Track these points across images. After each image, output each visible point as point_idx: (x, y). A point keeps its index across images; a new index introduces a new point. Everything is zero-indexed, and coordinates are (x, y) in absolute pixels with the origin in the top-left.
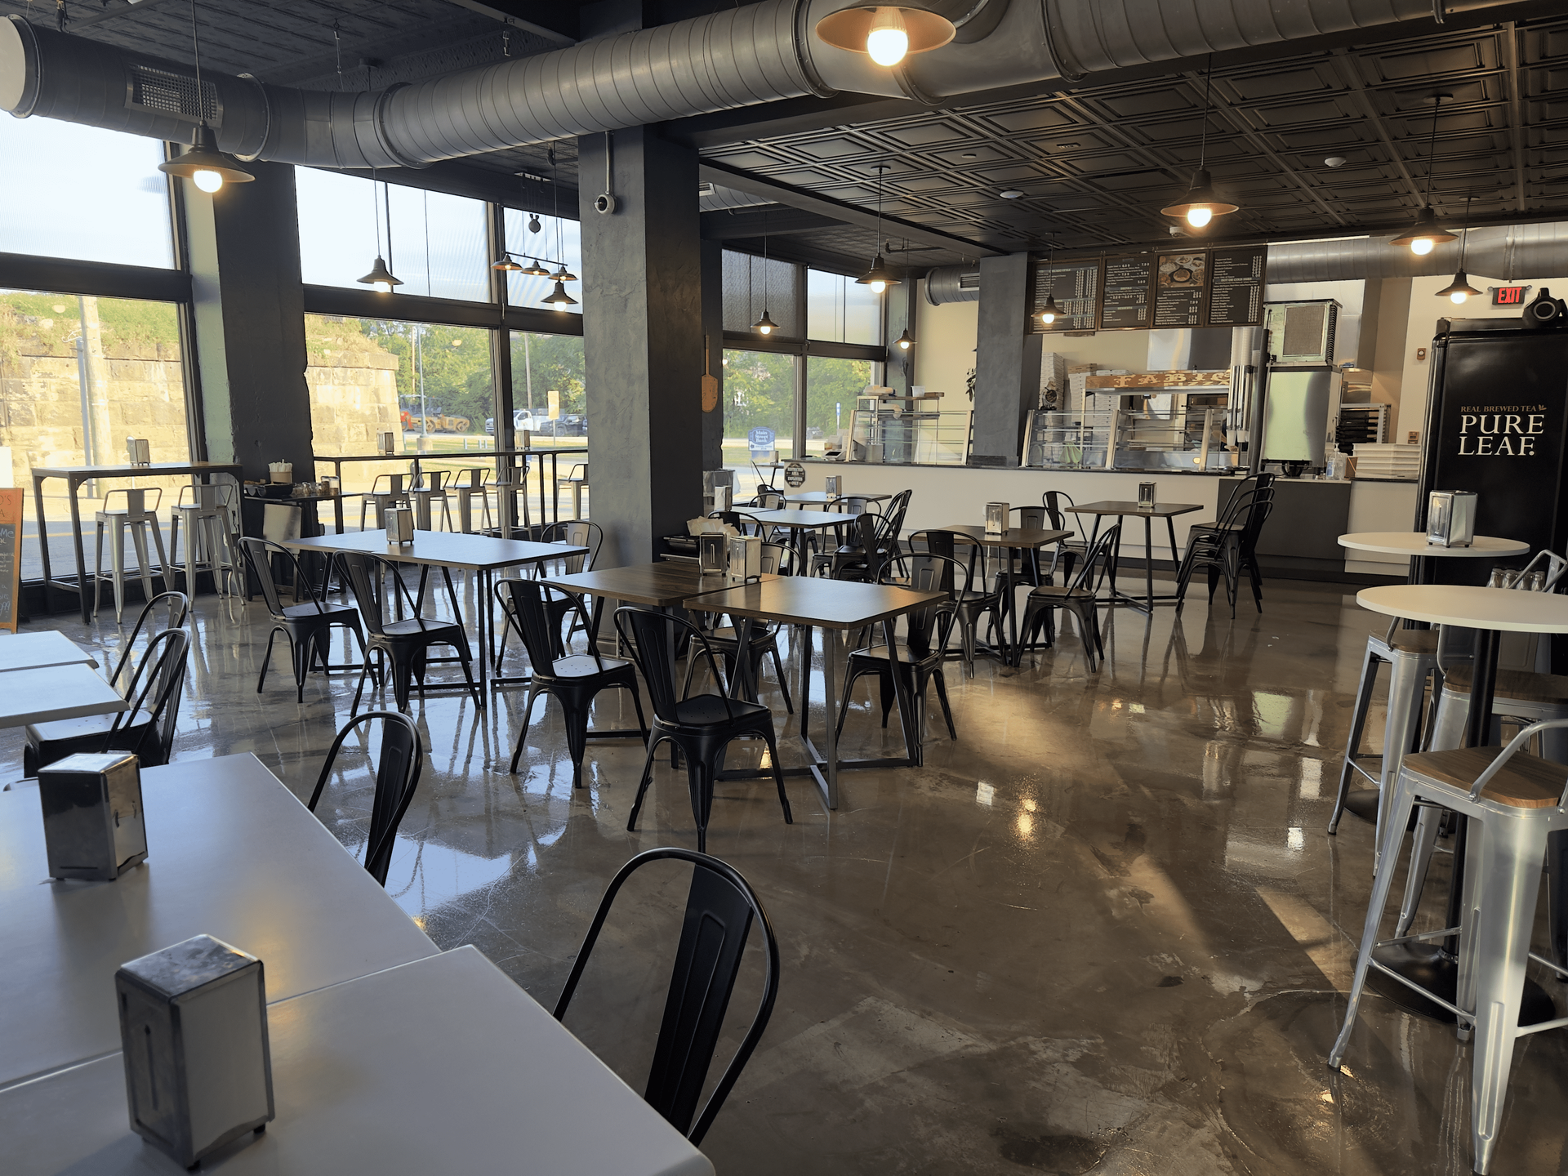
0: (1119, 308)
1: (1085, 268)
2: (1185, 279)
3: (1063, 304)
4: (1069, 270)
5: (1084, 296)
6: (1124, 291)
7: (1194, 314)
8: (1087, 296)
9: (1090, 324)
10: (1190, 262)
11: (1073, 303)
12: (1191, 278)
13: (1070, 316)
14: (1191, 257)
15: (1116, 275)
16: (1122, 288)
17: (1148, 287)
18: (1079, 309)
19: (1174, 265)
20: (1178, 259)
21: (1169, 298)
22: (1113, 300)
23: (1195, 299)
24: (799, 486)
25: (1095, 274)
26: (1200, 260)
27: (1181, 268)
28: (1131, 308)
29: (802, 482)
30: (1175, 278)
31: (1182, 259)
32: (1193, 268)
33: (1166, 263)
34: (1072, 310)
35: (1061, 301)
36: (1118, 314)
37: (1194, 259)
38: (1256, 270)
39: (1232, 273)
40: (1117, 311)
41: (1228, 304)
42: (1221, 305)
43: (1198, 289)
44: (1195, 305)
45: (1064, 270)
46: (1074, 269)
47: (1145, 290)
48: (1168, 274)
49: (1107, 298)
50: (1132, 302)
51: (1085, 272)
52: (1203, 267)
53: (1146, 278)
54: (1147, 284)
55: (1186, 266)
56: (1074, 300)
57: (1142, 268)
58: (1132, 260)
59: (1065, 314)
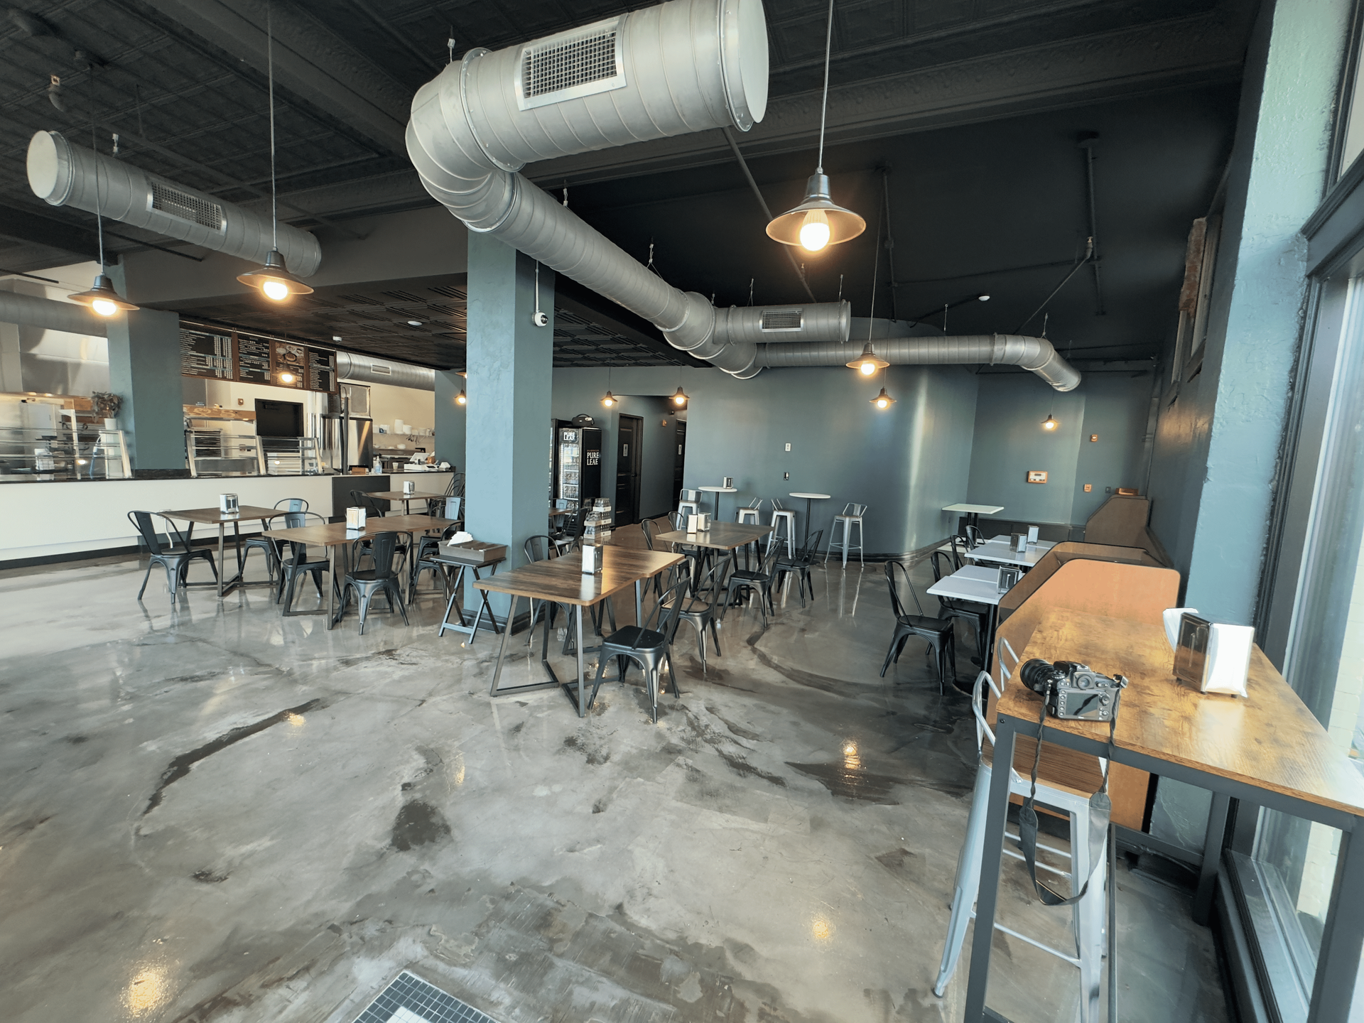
0: (251, 369)
1: (221, 336)
2: (292, 360)
3: (205, 357)
4: (208, 334)
5: (222, 355)
6: (253, 359)
7: (300, 382)
8: (225, 356)
9: (229, 377)
10: (295, 351)
11: (213, 359)
12: (296, 360)
13: (214, 368)
14: (295, 348)
15: (246, 347)
16: (252, 357)
17: (270, 360)
18: (218, 364)
19: (285, 350)
20: (288, 346)
22: (245, 363)
23: (300, 373)
25: (229, 340)
26: (301, 351)
27: (290, 352)
28: (259, 370)
30: (287, 358)
31: (290, 347)
32: (297, 355)
33: (280, 347)
34: (213, 363)
35: (203, 355)
36: (249, 373)
37: (298, 349)
38: (331, 363)
39: (320, 362)
40: (249, 371)
41: (319, 379)
42: (315, 378)
43: (302, 368)
44: (300, 377)
45: (203, 333)
46: (212, 335)
47: (268, 361)
48: (282, 354)
49: (242, 361)
50: (260, 367)
51: (221, 339)
52: (303, 355)
53: (268, 354)
54: (268, 357)
55: (293, 352)
56: (214, 356)
57: (263, 346)
58: (257, 339)
59: (207, 365)
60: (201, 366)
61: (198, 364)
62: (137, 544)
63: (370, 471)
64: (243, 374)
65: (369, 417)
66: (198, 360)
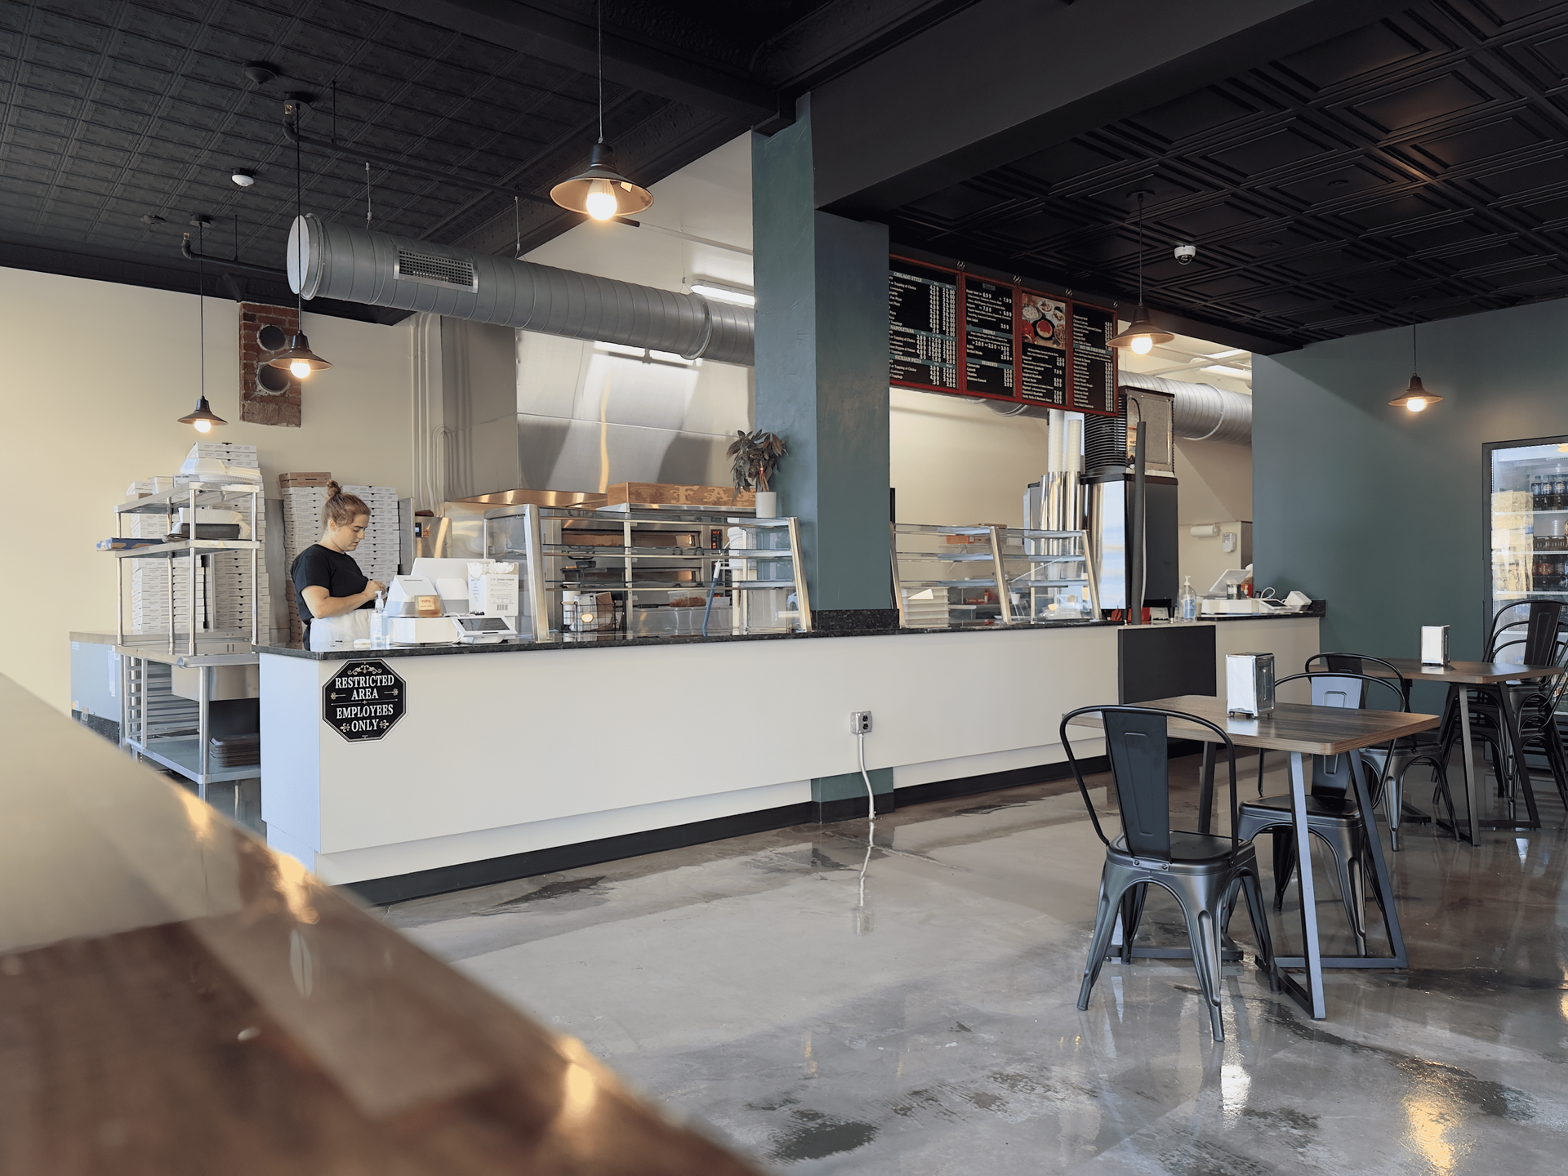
0: (984, 363)
1: (942, 285)
2: (1047, 335)
3: (914, 337)
4: (919, 280)
5: (942, 332)
6: (987, 337)
7: (1058, 389)
8: (945, 332)
9: (951, 382)
10: (1052, 312)
11: (927, 340)
12: (1053, 335)
13: (927, 363)
14: (1052, 304)
15: (977, 307)
16: (985, 331)
17: (1013, 337)
18: (935, 352)
19: (1036, 311)
20: (1042, 301)
21: (1035, 359)
22: (977, 348)
23: (1059, 368)
24: (379, 733)
25: (952, 292)
26: (1061, 311)
27: (1044, 317)
28: (994, 364)
29: (392, 719)
30: (1038, 330)
31: (1044, 305)
32: (1055, 322)
33: (1028, 305)
34: (927, 350)
35: (911, 331)
36: (982, 371)
37: (1057, 308)
38: (1109, 341)
39: (1090, 338)
40: (981, 366)
41: (1088, 382)
42: (1082, 379)
43: (1062, 353)
44: (1058, 376)
45: (914, 278)
46: (927, 282)
47: (1010, 342)
48: (1031, 322)
49: (969, 342)
50: (995, 355)
51: (941, 290)
52: (1063, 322)
53: (1009, 323)
54: (1010, 331)
55: (1049, 316)
56: (929, 334)
57: (1004, 304)
58: (993, 289)
59: (917, 356)
60: (908, 359)
61: (905, 354)
62: (810, 800)
63: (1171, 615)
64: (972, 377)
65: (1171, 475)
66: (906, 344)
